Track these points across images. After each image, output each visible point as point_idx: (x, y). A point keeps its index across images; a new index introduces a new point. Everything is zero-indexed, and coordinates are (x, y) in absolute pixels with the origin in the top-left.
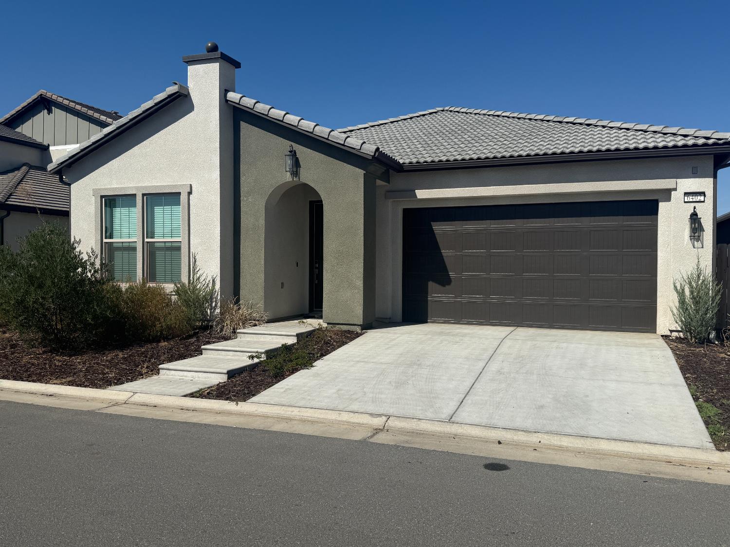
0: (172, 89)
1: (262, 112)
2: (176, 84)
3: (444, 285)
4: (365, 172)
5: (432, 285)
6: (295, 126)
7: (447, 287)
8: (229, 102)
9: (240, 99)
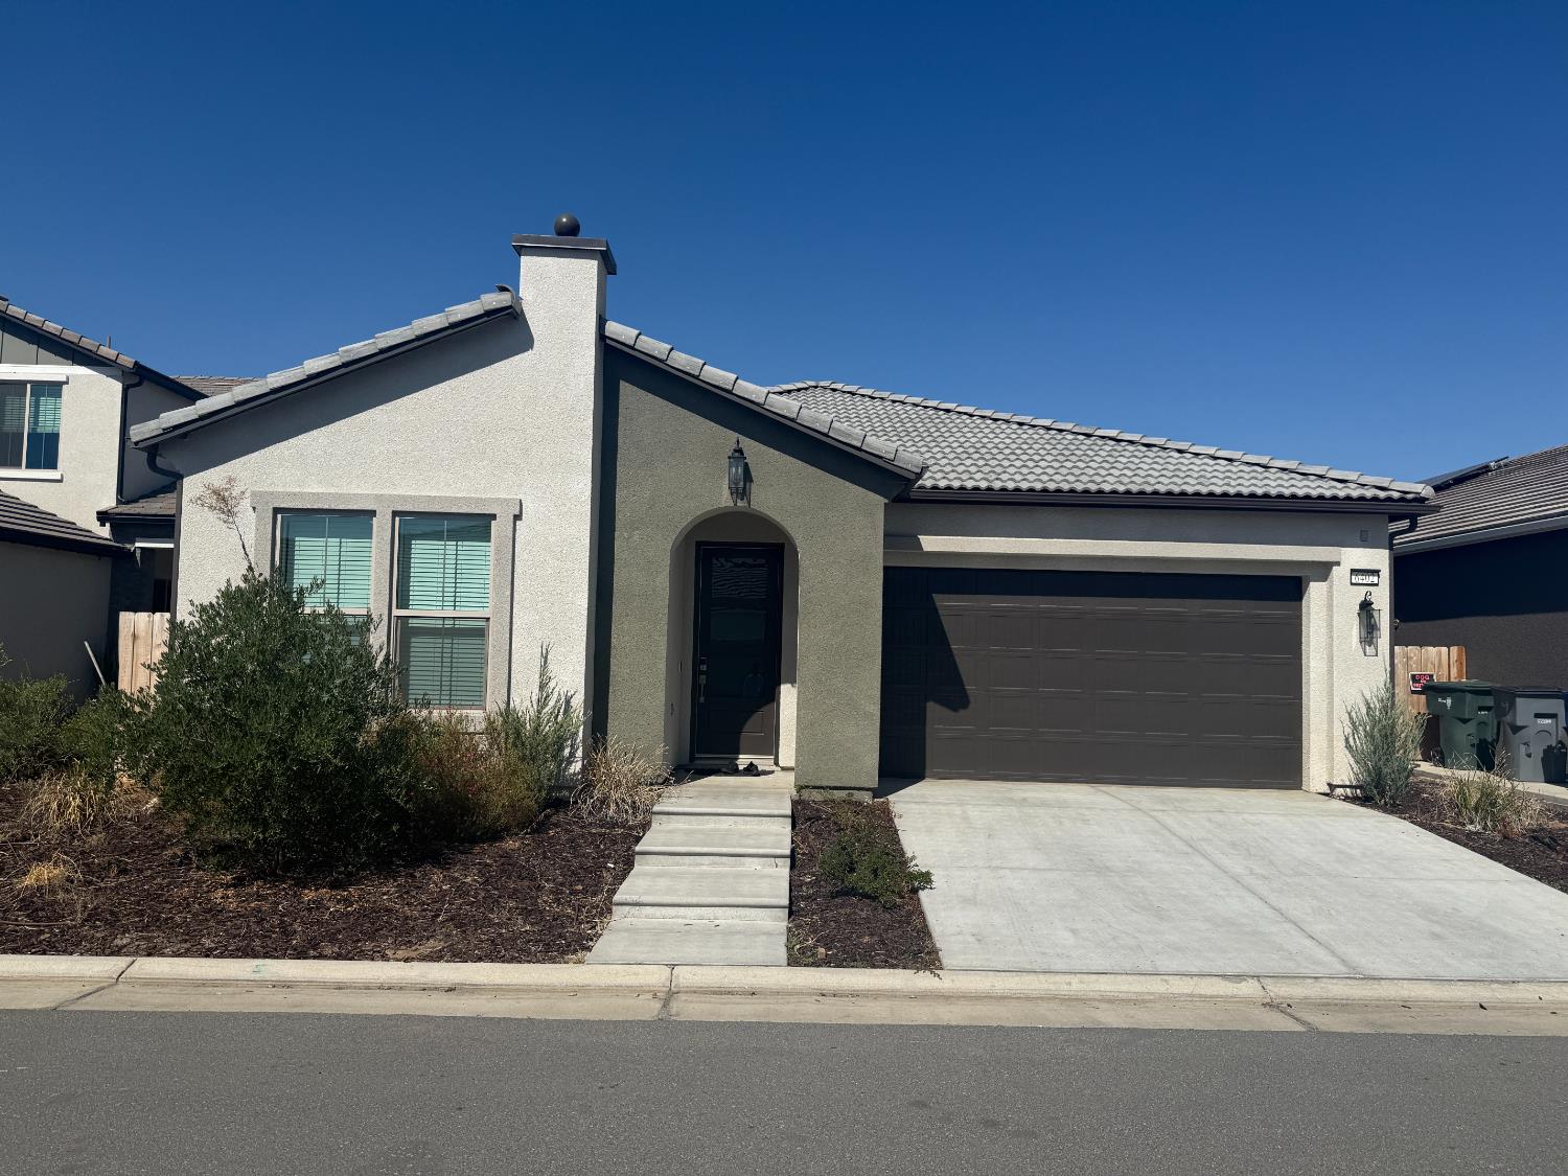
0: (494, 300)
1: (687, 369)
2: (508, 290)
3: (955, 709)
4: (887, 501)
5: (933, 709)
6: (758, 404)
7: (962, 712)
8: (608, 341)
9: (637, 337)
